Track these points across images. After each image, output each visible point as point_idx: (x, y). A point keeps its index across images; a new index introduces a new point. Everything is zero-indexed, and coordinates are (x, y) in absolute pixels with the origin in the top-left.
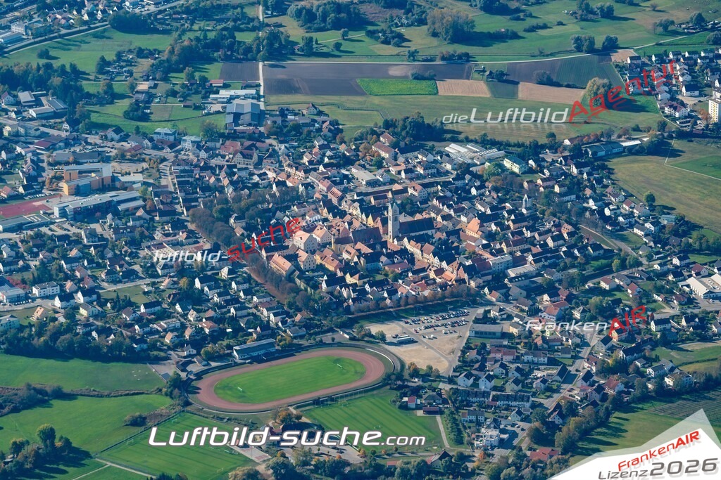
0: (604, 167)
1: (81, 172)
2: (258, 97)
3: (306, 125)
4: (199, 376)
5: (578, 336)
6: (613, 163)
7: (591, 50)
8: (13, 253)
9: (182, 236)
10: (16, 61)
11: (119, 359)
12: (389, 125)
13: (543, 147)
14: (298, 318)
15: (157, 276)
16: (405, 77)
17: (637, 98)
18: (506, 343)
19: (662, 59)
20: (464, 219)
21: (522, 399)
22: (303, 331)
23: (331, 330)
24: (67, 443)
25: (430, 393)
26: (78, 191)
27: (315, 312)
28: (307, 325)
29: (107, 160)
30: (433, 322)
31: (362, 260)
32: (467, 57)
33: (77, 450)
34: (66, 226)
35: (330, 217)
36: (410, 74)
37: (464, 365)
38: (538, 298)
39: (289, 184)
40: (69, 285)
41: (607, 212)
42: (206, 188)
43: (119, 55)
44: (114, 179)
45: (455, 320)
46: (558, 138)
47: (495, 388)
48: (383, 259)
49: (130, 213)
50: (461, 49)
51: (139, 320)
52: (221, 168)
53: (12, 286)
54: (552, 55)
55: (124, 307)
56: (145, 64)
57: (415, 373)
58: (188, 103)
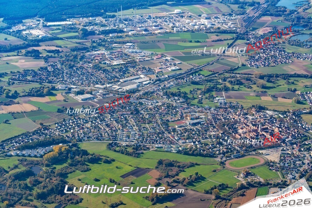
0: (300, 117)
1: (191, 115)
2: (224, 99)
3: (236, 106)
4: (225, 161)
5: (304, 154)
6: (302, 116)
7: (291, 91)
8: (181, 132)
9: (215, 130)
10: (173, 90)
11: (207, 157)
12: (253, 106)
13: (286, 112)
14: (244, 149)
15: (212, 138)
16: (254, 96)
17: (303, 101)
18: (289, 155)
19: (306, 93)
20: (274, 127)
21: (296, 168)
22: (245, 152)
23: (251, 152)
24: (201, 175)
25: (275, 166)
26: (191, 119)
27: (247, 147)
28: (246, 150)
29: (196, 112)
30: (272, 150)
31: (255, 136)
32: (266, 92)
33: (203, 177)
34: (190, 127)
35: (246, 126)
36: (255, 95)
37: (281, 160)
38: (293, 146)
39: (235, 119)
40: (194, 140)
41: (303, 127)
42: (218, 119)
43: (194, 90)
44: (199, 117)
45: (277, 150)
46: (289, 110)
47: (289, 166)
48: (259, 136)
49: (203, 124)
50: (264, 90)
51: (210, 148)
52: (220, 115)
53: (182, 140)
54: (283, 92)
55: (207, 145)
56: (199, 92)
57: (271, 162)
58: (210, 100)
